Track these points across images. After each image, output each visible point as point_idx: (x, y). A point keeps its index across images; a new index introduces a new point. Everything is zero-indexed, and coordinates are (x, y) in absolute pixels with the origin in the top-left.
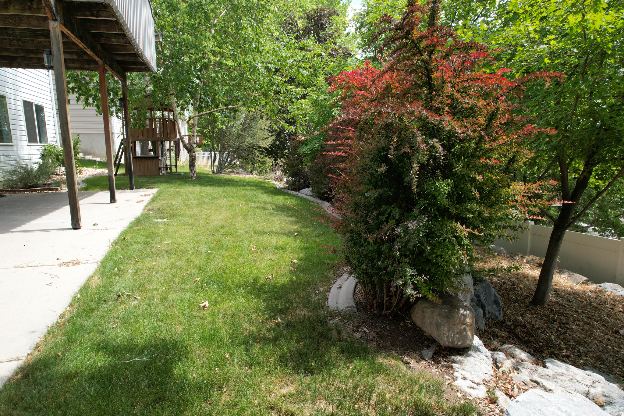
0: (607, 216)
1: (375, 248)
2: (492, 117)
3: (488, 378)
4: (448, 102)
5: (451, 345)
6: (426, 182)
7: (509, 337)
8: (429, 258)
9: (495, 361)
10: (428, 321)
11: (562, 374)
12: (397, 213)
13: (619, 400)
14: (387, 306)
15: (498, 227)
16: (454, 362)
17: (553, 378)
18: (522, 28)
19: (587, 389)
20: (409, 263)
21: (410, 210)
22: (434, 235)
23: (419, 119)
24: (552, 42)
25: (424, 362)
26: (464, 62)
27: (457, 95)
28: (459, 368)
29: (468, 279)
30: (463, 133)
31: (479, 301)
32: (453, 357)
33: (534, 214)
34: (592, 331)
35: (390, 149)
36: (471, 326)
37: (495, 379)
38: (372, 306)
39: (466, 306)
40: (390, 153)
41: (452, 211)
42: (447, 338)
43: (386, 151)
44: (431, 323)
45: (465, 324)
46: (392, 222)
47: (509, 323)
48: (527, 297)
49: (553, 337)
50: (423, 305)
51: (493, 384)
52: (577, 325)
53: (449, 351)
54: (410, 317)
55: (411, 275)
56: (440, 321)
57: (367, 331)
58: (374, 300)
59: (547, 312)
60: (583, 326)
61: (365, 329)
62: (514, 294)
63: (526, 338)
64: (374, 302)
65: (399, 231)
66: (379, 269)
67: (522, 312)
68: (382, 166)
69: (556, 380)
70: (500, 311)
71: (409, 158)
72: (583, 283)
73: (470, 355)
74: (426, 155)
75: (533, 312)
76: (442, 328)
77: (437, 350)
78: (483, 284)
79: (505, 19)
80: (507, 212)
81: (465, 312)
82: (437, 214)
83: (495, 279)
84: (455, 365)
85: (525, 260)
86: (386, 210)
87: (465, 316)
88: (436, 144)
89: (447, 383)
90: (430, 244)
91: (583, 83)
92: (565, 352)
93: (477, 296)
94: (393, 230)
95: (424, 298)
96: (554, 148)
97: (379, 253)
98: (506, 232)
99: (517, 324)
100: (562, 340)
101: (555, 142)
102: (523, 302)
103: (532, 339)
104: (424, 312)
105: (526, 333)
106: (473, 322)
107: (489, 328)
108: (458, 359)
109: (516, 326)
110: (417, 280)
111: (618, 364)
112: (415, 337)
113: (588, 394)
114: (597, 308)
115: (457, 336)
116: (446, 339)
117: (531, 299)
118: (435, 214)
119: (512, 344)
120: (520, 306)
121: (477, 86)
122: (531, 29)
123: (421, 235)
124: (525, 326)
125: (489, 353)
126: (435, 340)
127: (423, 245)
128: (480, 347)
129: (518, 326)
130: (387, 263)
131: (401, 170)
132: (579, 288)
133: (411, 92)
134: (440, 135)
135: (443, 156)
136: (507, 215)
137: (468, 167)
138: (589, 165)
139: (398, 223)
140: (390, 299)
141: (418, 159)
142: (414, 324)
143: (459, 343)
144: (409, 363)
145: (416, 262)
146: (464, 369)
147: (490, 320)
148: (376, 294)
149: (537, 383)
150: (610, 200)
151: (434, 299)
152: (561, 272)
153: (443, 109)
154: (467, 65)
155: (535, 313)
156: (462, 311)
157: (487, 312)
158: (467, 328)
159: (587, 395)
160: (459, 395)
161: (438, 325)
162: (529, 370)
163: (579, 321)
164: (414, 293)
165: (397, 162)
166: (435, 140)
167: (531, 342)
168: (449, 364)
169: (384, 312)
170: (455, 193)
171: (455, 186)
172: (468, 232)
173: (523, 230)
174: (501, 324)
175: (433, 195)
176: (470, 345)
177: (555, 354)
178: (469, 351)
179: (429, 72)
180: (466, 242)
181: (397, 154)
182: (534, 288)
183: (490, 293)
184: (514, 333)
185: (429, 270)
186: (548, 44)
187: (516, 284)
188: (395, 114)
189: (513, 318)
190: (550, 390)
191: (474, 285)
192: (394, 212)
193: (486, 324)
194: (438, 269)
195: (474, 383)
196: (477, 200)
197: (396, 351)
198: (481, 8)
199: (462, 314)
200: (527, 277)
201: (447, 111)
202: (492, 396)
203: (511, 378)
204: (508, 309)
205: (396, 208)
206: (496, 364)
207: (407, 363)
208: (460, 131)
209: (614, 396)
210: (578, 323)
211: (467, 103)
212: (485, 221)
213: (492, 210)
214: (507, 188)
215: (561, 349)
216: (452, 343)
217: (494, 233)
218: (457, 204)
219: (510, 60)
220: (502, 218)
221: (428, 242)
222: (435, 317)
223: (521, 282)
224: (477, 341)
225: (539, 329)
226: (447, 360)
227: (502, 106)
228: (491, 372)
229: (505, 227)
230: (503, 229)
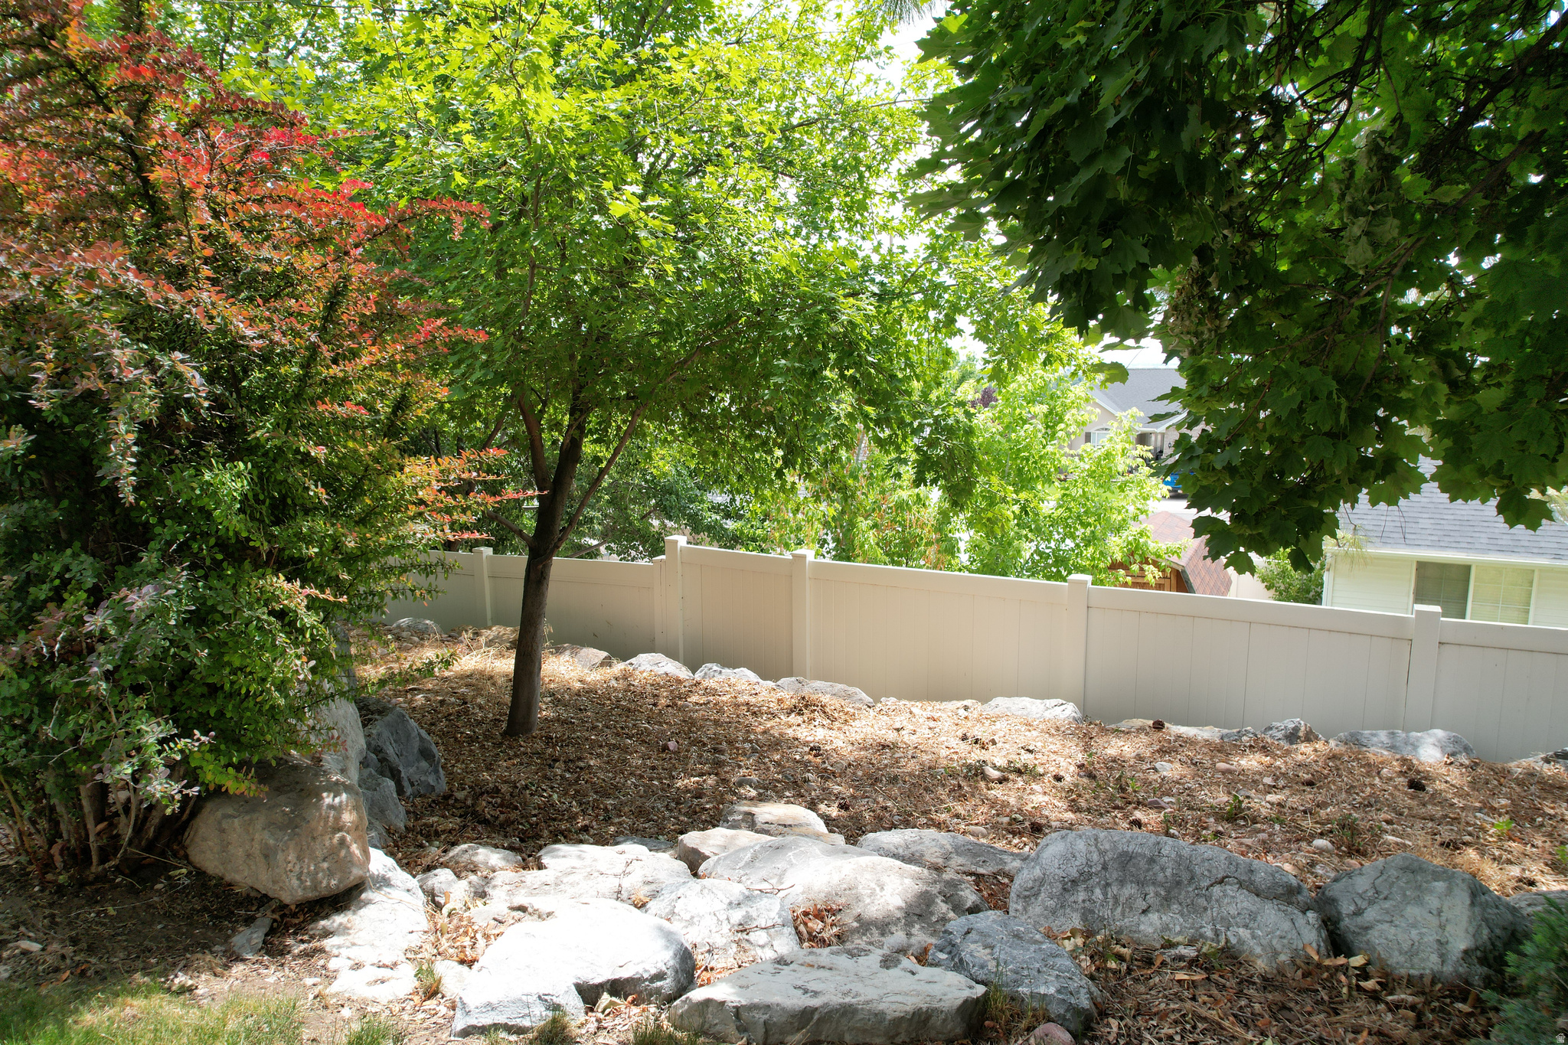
0: (627, 518)
1: (25, 685)
2: (335, 298)
3: (415, 941)
4: (208, 252)
5: (311, 895)
6: (171, 472)
7: (464, 826)
8: (210, 680)
9: (431, 895)
10: (240, 852)
11: (572, 871)
12: (86, 569)
13: (671, 881)
14: (101, 849)
15: (386, 572)
16: (327, 934)
17: (557, 885)
18: (396, 92)
19: (616, 882)
20: (149, 708)
21: (133, 558)
22: (217, 617)
23: (119, 294)
24: (467, 139)
25: (238, 969)
26: (248, 149)
27: (234, 237)
28: (339, 947)
29: (344, 713)
30: (261, 337)
31: (383, 760)
32: (323, 923)
33: (464, 527)
34: (625, 760)
35: (35, 380)
36: (357, 828)
37: (432, 938)
38: (48, 865)
39: (337, 783)
40: (36, 393)
41: (257, 544)
42: (299, 879)
43: (19, 389)
44: (248, 856)
45: (340, 830)
46: (75, 601)
47: (460, 795)
48: (496, 722)
49: (555, 796)
50: (219, 814)
51: (428, 951)
52: (599, 756)
53: (310, 910)
54: (186, 857)
55: (162, 742)
56: (271, 842)
57: (35, 947)
58: (51, 843)
59: (539, 746)
60: (608, 756)
61: (25, 944)
62: (469, 724)
63: (502, 817)
64: (55, 850)
65: (97, 621)
66: (54, 746)
67: (489, 760)
68: (12, 433)
69: (562, 887)
70: (437, 772)
71: (106, 409)
72: (602, 664)
73: (368, 902)
74: (152, 398)
75: (511, 753)
76: (280, 856)
77: (275, 920)
78: (388, 718)
79: (366, 63)
80: (403, 531)
81: (337, 800)
82: (220, 557)
83: (420, 699)
84: (328, 943)
85: (482, 640)
86: (48, 567)
87: (338, 809)
88: (181, 368)
89: (311, 997)
90: (209, 644)
91: (537, 236)
92: (581, 822)
93: (378, 750)
94: (80, 621)
95: (217, 793)
96: (501, 378)
97: (45, 699)
98: (410, 580)
99: (479, 791)
100: (574, 797)
101: (500, 362)
102: (487, 737)
103: (513, 815)
104: (223, 831)
105: (502, 805)
106: (361, 818)
107: (417, 819)
108: (335, 925)
109: (477, 797)
110: (182, 751)
111: (671, 811)
112: (205, 909)
113: (619, 892)
114: (629, 710)
115: (325, 865)
116: (295, 882)
117: (504, 725)
118: (213, 559)
119: (471, 840)
120: (482, 747)
121: (288, 217)
122: (419, 98)
123: (173, 622)
124: (497, 790)
125: (413, 883)
126: (265, 896)
127: (186, 648)
128: (389, 875)
129: (482, 794)
130: (77, 723)
131: (86, 443)
132: (595, 677)
133: (88, 214)
134: (196, 343)
135: (206, 399)
136: (403, 538)
137: (289, 427)
138: (578, 411)
139: (96, 598)
140: (112, 825)
141: (131, 410)
142: (200, 874)
143: (333, 882)
144: (190, 990)
145: (177, 699)
146: (354, 944)
147: (418, 800)
148: (57, 823)
149: (522, 909)
150: (628, 483)
151: (243, 787)
152: (558, 651)
153: (196, 271)
154: (256, 159)
155: (516, 756)
156: (328, 799)
157: (406, 784)
158: (349, 838)
159: (618, 895)
160: (346, 1012)
161: (268, 855)
162: (508, 887)
163: (601, 746)
164: (175, 788)
165: (66, 420)
166: (178, 355)
167: (513, 823)
168: (315, 944)
169: (95, 868)
170: (261, 497)
171: (261, 479)
172: (307, 596)
173: (447, 571)
174: (445, 802)
175: (201, 509)
176: (361, 877)
177: (562, 833)
178: (361, 892)
179: (141, 163)
180: (309, 619)
181: (64, 396)
182: (508, 699)
183: (408, 737)
184: (475, 814)
185: (221, 714)
186: (458, 139)
187: (469, 699)
188: (26, 276)
189: (469, 780)
190: (549, 914)
191: (364, 726)
192: (75, 568)
193: (408, 812)
194: (245, 704)
195: (385, 966)
196: (325, 509)
197: (146, 970)
198: (304, 22)
199: (331, 807)
200: (491, 678)
201: (208, 278)
202: (429, 981)
203: (470, 919)
204: (458, 761)
205: (83, 557)
206: (433, 901)
207: (184, 990)
208: (249, 333)
209: (662, 876)
210: (599, 751)
211: (268, 261)
212: (349, 560)
213: (364, 530)
214: (399, 474)
215: (573, 818)
216: (315, 886)
217: (381, 586)
218: (275, 524)
219: (380, 164)
220: (392, 546)
221: (201, 639)
222: (257, 836)
223: (479, 690)
224: (380, 862)
225: (526, 787)
226: (306, 937)
227: (356, 271)
228: (425, 925)
229: (404, 570)
230: (400, 574)
